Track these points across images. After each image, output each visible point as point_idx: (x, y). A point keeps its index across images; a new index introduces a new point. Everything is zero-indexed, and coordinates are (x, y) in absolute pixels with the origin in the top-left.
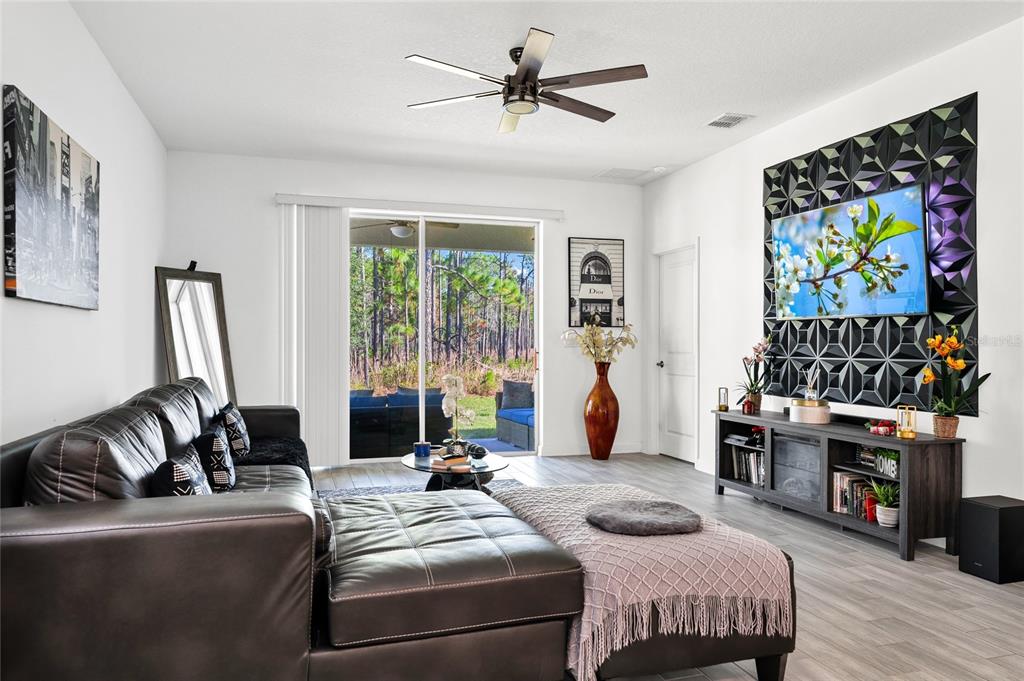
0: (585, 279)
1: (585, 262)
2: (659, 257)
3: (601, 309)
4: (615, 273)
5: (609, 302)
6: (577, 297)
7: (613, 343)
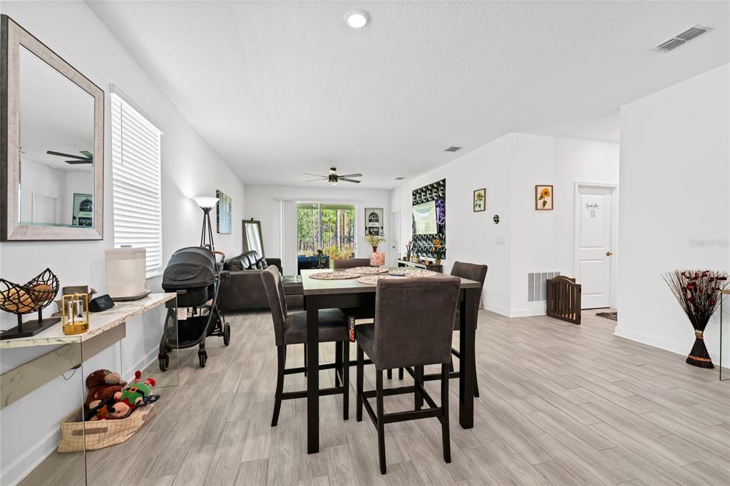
0: (370, 221)
1: (370, 216)
2: (394, 214)
3: (375, 230)
4: (380, 219)
5: (378, 228)
6: (368, 226)
7: (378, 240)
